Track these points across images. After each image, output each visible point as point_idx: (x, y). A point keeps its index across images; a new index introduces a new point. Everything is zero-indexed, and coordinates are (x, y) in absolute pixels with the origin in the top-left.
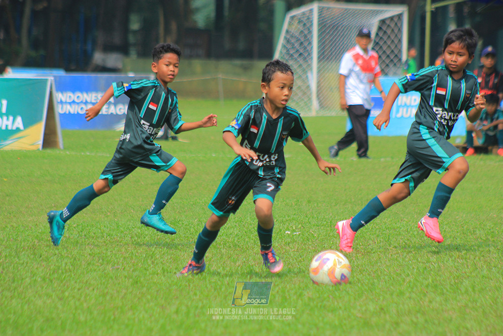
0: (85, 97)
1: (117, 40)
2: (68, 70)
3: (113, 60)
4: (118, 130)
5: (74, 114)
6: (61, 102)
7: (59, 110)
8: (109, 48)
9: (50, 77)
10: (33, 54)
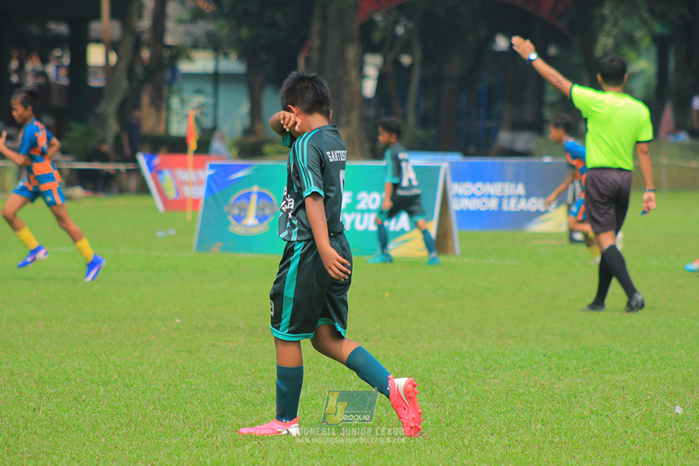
0: (489, 188)
1: (529, 115)
2: (466, 154)
3: (523, 140)
4: (530, 232)
5: (473, 212)
6: (458, 196)
7: (455, 205)
8: (518, 126)
9: (444, 162)
10: (421, 133)
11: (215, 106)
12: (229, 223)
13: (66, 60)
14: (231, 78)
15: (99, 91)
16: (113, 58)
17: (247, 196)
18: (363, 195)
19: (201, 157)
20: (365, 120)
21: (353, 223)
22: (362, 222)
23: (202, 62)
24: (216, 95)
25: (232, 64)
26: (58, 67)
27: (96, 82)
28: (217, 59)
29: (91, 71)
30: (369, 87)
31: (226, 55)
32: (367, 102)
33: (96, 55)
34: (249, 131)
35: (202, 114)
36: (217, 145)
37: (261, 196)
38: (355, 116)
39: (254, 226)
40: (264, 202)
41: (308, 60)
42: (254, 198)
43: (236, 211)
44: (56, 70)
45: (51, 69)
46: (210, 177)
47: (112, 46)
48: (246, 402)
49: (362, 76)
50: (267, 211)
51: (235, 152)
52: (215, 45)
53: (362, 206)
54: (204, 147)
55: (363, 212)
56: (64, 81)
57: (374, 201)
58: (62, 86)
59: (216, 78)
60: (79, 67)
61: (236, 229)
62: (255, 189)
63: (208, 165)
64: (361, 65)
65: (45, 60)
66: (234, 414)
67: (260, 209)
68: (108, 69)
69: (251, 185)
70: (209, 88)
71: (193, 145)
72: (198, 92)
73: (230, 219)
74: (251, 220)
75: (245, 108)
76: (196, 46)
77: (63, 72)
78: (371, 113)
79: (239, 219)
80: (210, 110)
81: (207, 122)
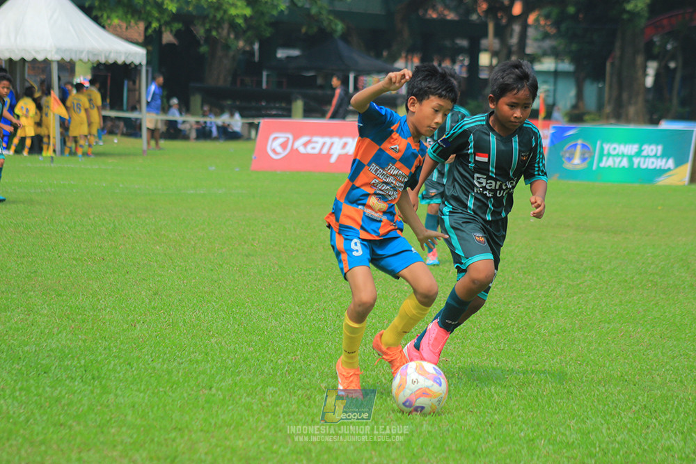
10: (681, 110)
11: (555, 91)
12: (563, 162)
13: (466, 62)
14: (565, 74)
15: (486, 81)
16: (495, 62)
17: (575, 146)
18: (645, 147)
19: (547, 122)
20: (647, 101)
21: (639, 163)
22: (644, 162)
23: (548, 64)
24: (555, 84)
25: (566, 66)
26: (462, 66)
27: (484, 75)
28: (556, 63)
29: (480, 68)
30: (649, 81)
31: (563, 61)
32: (648, 90)
33: (484, 59)
34: (575, 107)
35: (547, 96)
36: (556, 114)
37: (584, 146)
38: (640, 99)
39: (578, 164)
40: (585, 150)
41: (612, 64)
42: (579, 147)
43: (567, 155)
44: (459, 68)
45: (457, 67)
46: (553, 135)
47: (495, 54)
48: (574, 271)
49: (645, 74)
50: (587, 156)
51: (566, 119)
52: (556, 54)
53: (644, 153)
54: (549, 116)
55: (646, 157)
56: (464, 75)
57: (652, 150)
58: (463, 78)
59: (556, 74)
60: (474, 66)
61: (568, 166)
62: (580, 142)
63: (551, 126)
64: (645, 68)
65: (454, 62)
66: (568, 277)
67: (583, 154)
68: (491, 67)
69: (577, 139)
70: (551, 80)
71: (542, 115)
72: (545, 82)
73: (563, 159)
74: (577, 160)
75: (573, 93)
76: (545, 54)
77: (464, 70)
78: (650, 96)
79: (570, 159)
80: (551, 94)
81: (550, 101)
